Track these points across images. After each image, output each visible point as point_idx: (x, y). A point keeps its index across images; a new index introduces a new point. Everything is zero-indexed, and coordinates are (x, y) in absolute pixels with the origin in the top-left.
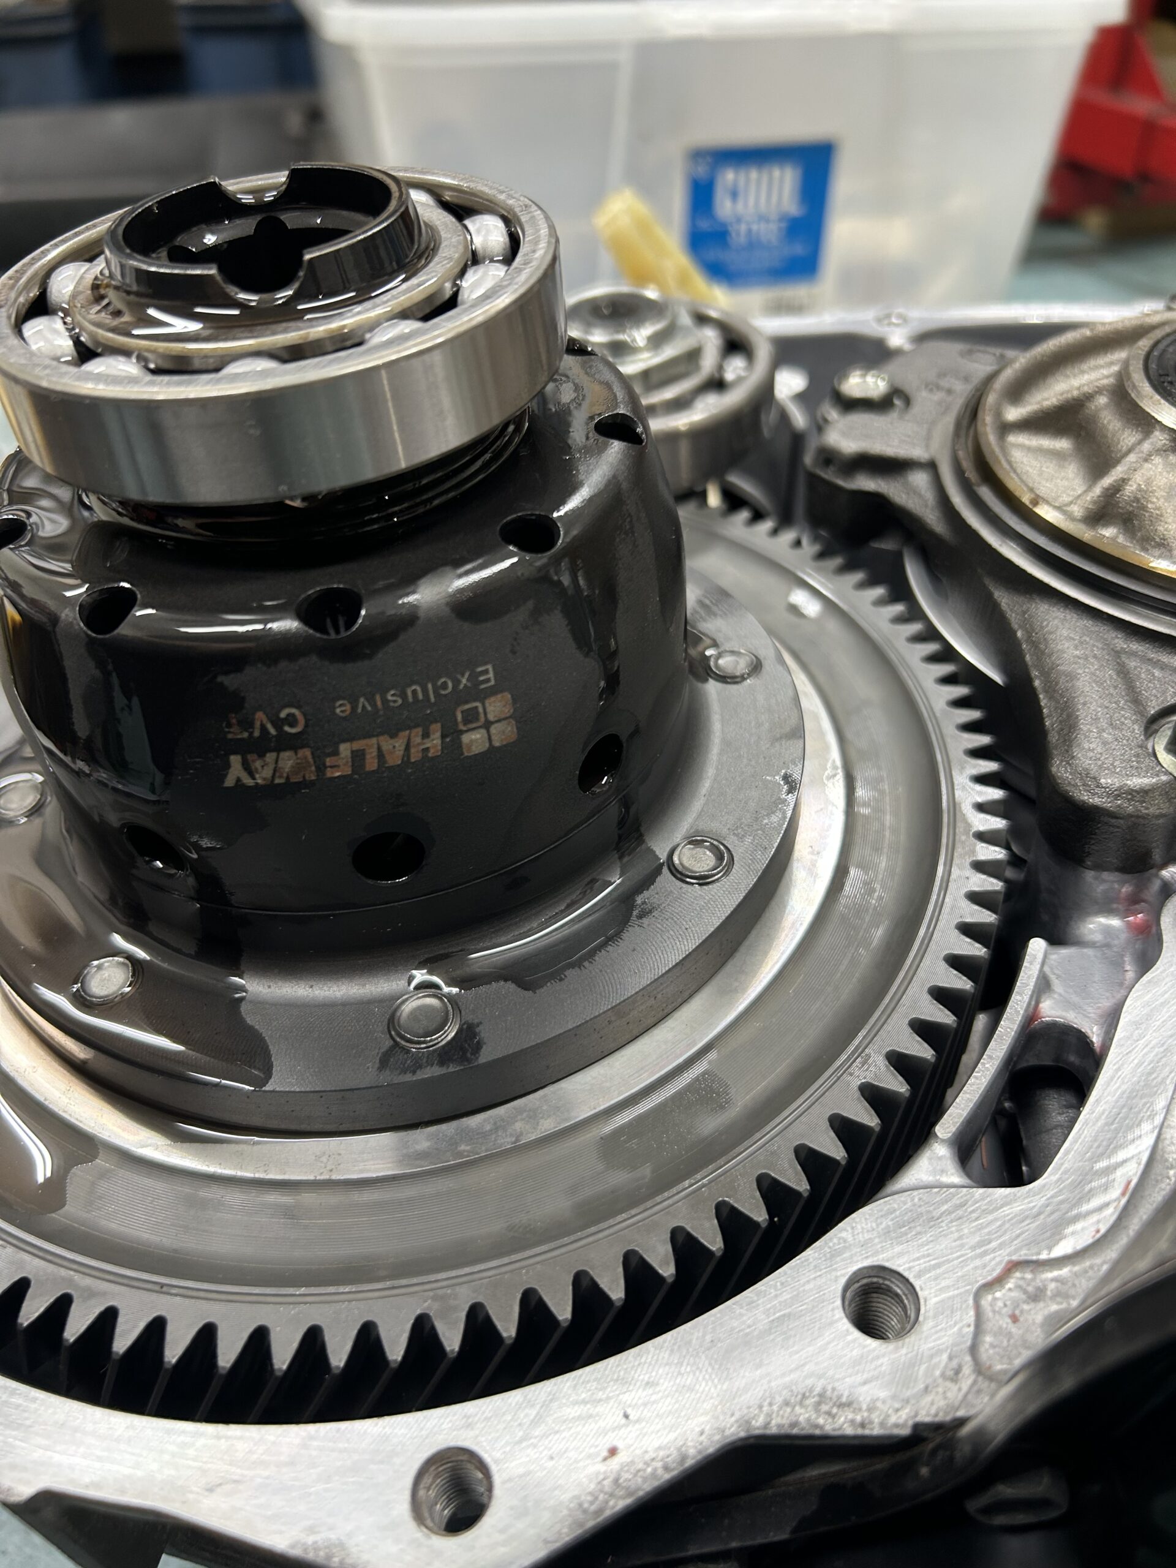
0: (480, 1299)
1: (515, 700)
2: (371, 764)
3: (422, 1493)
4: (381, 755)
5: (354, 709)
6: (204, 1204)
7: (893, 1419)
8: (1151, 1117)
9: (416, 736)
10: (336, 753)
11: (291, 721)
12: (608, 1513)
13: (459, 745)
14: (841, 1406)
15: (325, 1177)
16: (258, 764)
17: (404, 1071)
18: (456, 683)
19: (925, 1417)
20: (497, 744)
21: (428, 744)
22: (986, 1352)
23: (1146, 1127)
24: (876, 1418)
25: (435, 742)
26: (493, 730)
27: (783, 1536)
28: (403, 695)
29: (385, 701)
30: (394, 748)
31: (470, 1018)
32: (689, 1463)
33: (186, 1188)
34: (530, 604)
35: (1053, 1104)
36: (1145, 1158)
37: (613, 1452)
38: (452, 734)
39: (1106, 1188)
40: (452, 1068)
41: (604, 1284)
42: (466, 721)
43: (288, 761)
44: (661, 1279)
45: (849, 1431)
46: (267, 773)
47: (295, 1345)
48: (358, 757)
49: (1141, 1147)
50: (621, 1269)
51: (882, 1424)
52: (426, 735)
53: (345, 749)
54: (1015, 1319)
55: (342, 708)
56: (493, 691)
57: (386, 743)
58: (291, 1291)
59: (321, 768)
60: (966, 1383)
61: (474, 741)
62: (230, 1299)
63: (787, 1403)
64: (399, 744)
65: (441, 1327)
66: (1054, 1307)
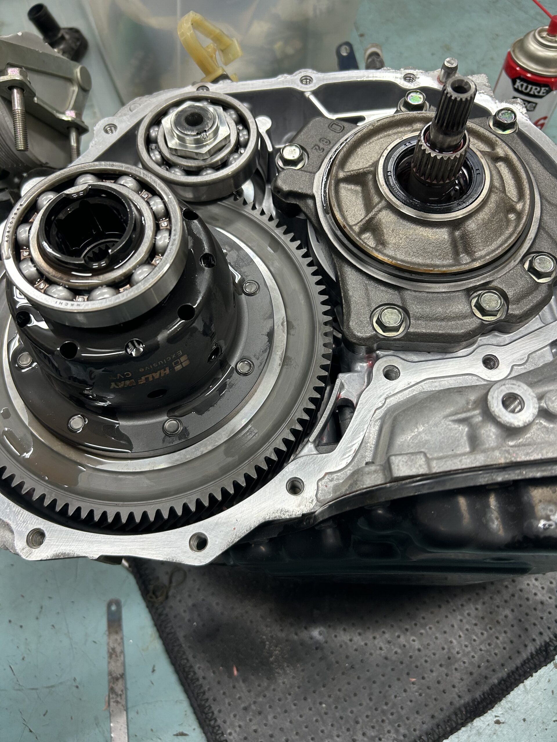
0: (198, 497)
1: (188, 356)
2: (151, 379)
3: (191, 542)
4: (153, 377)
5: (145, 369)
6: (121, 480)
7: (298, 513)
8: (363, 431)
9: (162, 371)
10: (141, 379)
11: (128, 374)
12: (235, 542)
13: (174, 370)
14: (286, 512)
15: (152, 469)
16: (120, 384)
17: (170, 443)
18: (171, 357)
19: (305, 512)
20: (184, 366)
21: (165, 372)
22: (319, 496)
23: (362, 433)
24: (294, 513)
25: (167, 371)
26: (183, 364)
27: (276, 536)
28: (158, 364)
29: (153, 366)
30: (156, 375)
31: (185, 425)
32: (252, 529)
33: (114, 476)
34: (189, 333)
35: (347, 411)
36: (360, 442)
37: (234, 529)
38: (172, 368)
39: (350, 451)
40: (183, 440)
41: (229, 490)
42: (175, 364)
43: (128, 382)
44: (242, 487)
45: (288, 517)
46: (122, 385)
47: (155, 515)
48: (147, 379)
49: (359, 440)
50: (232, 485)
51: (295, 515)
52: (165, 370)
53: (143, 378)
54: (326, 486)
55: (142, 370)
56: (182, 356)
57: (154, 375)
58: (150, 501)
59: (137, 382)
60: (314, 503)
61: (178, 368)
62: (135, 506)
63: (274, 513)
64: (158, 374)
65: (189, 505)
66: (336, 483)
